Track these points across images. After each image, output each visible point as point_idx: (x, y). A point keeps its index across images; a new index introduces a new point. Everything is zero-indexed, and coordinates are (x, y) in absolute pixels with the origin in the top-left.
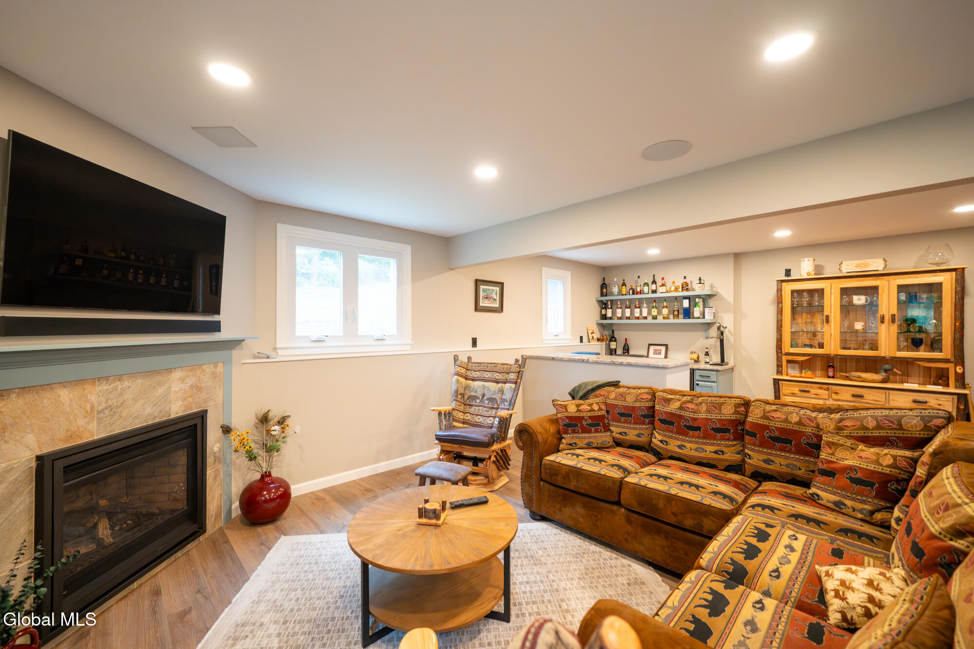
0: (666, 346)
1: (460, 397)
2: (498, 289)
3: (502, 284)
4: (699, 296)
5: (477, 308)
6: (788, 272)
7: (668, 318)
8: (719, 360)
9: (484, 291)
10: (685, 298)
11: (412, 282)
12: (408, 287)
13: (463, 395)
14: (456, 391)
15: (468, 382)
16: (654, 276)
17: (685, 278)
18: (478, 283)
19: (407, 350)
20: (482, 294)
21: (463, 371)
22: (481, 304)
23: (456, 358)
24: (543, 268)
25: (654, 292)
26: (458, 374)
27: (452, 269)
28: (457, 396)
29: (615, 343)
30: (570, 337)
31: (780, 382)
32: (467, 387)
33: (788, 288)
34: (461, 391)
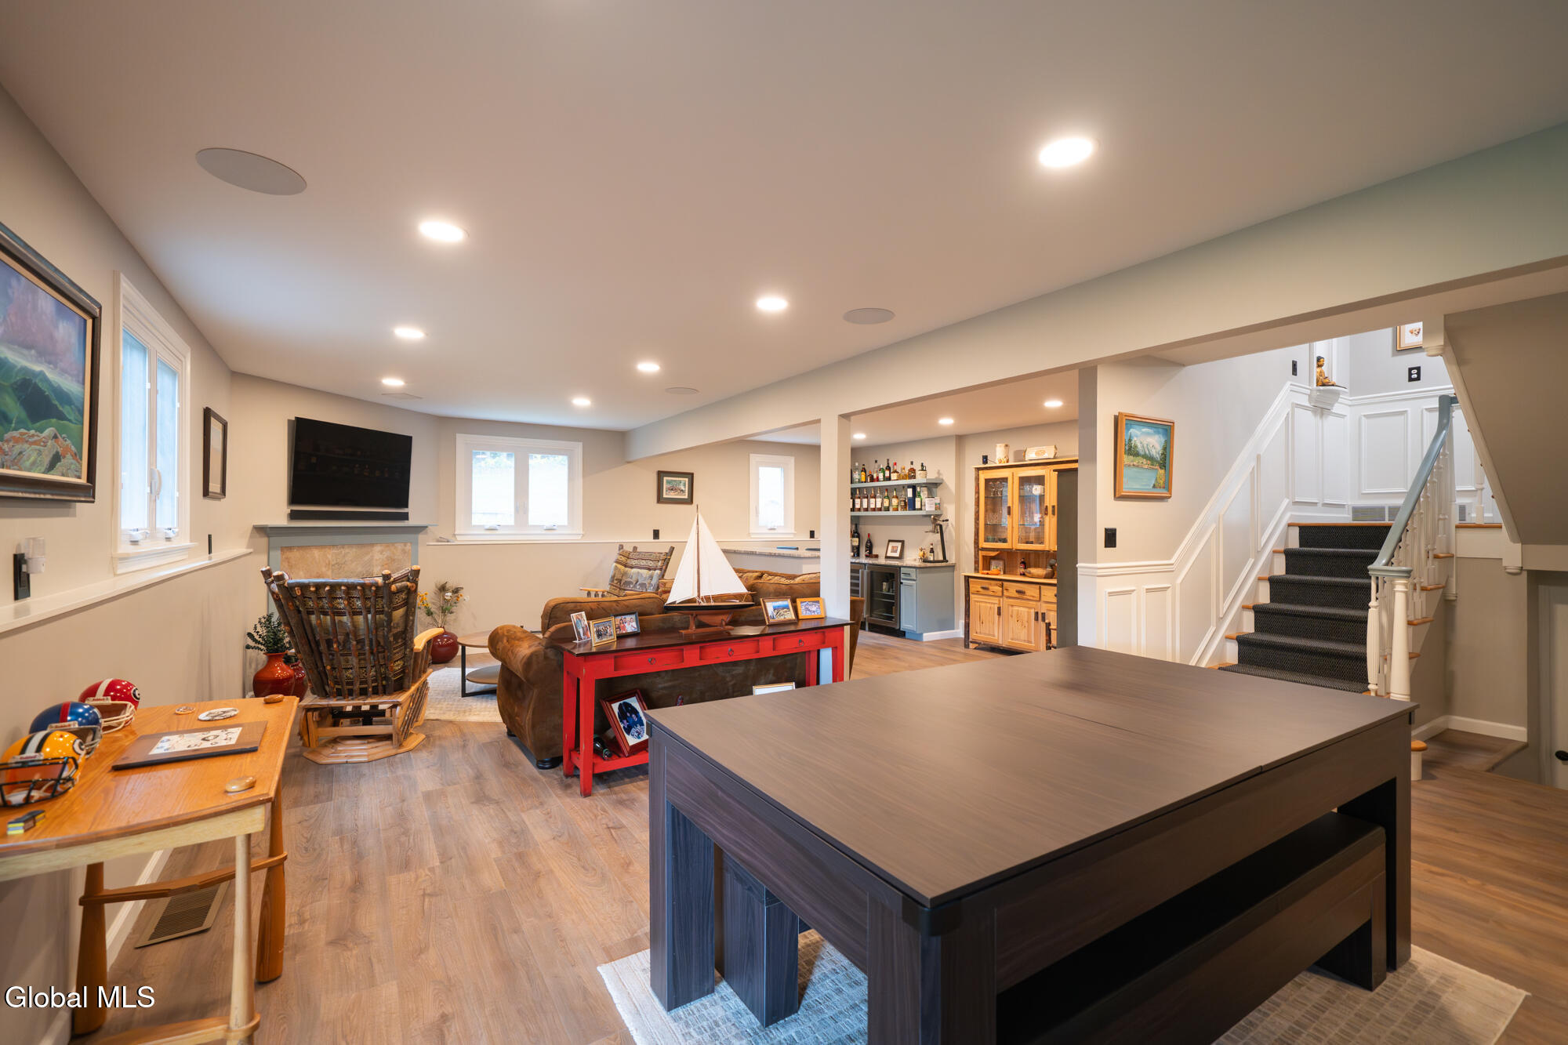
0: (903, 542)
1: (615, 582)
2: (687, 480)
3: (692, 475)
4: (921, 485)
5: (660, 499)
6: (985, 459)
7: (897, 510)
8: (941, 558)
9: (668, 482)
10: (909, 486)
11: (584, 477)
12: (579, 481)
13: (620, 581)
14: (613, 577)
15: (627, 569)
16: (888, 460)
17: (912, 463)
18: (661, 474)
19: (578, 539)
20: (665, 486)
21: (623, 559)
22: (665, 496)
23: (621, 547)
24: (751, 455)
25: (889, 479)
26: (617, 562)
27: (629, 462)
28: (613, 581)
29: (857, 539)
30: (793, 531)
31: (970, 580)
32: (625, 574)
33: (983, 476)
34: (618, 576)
